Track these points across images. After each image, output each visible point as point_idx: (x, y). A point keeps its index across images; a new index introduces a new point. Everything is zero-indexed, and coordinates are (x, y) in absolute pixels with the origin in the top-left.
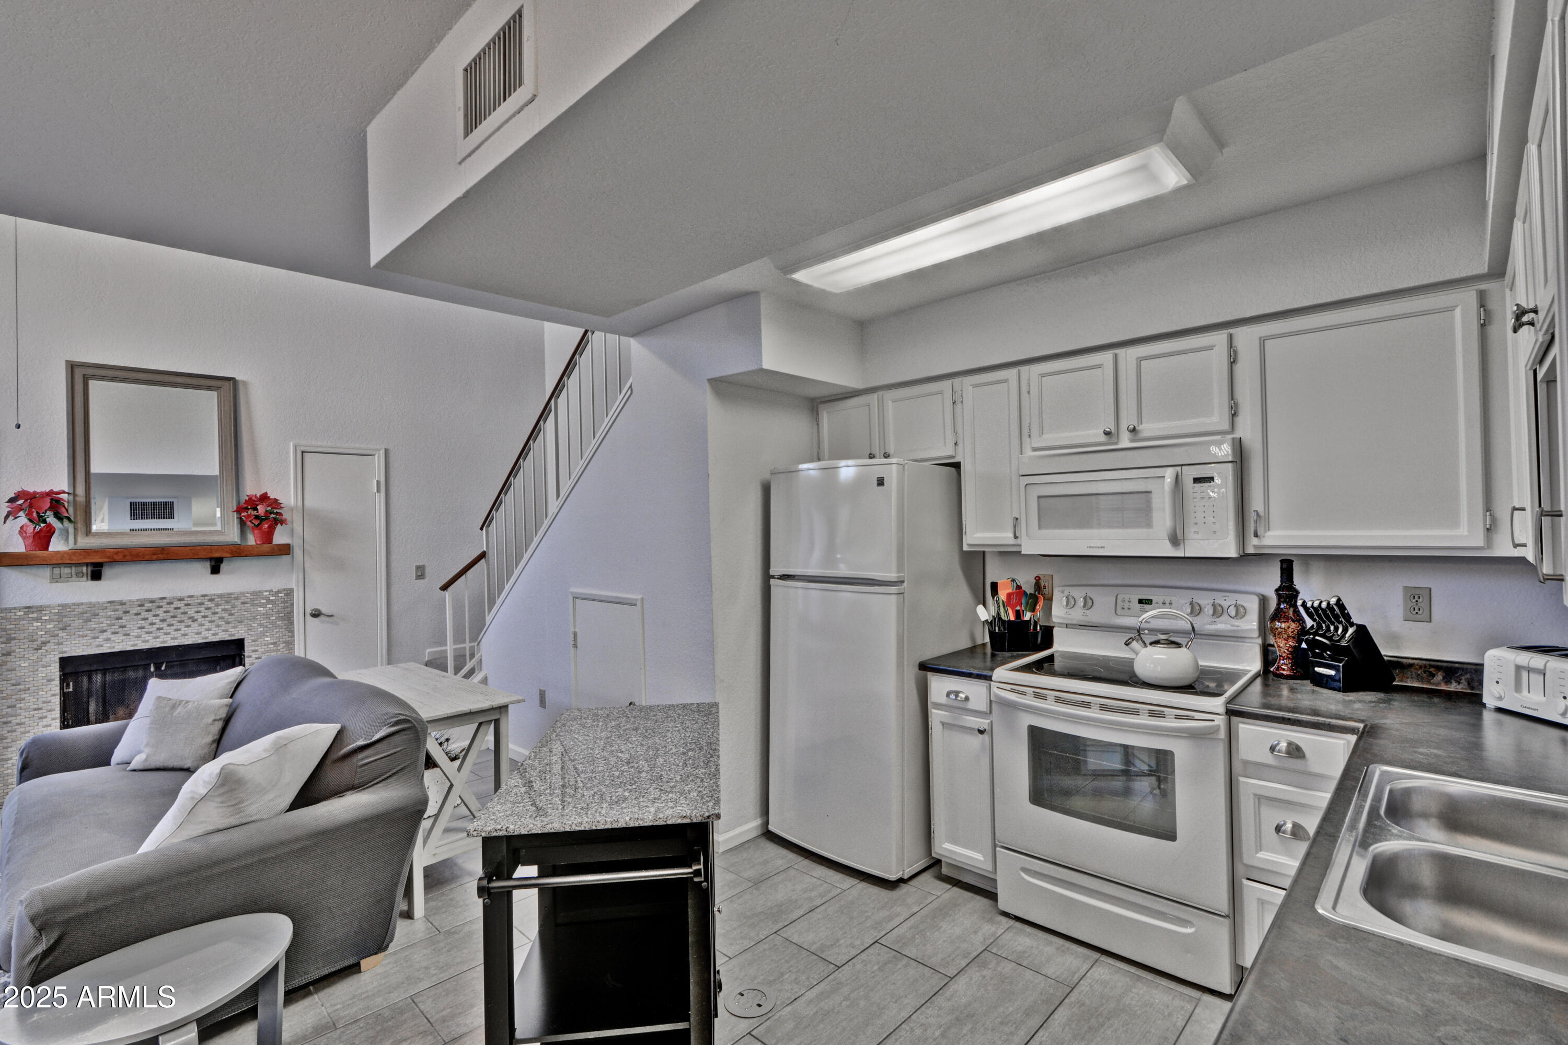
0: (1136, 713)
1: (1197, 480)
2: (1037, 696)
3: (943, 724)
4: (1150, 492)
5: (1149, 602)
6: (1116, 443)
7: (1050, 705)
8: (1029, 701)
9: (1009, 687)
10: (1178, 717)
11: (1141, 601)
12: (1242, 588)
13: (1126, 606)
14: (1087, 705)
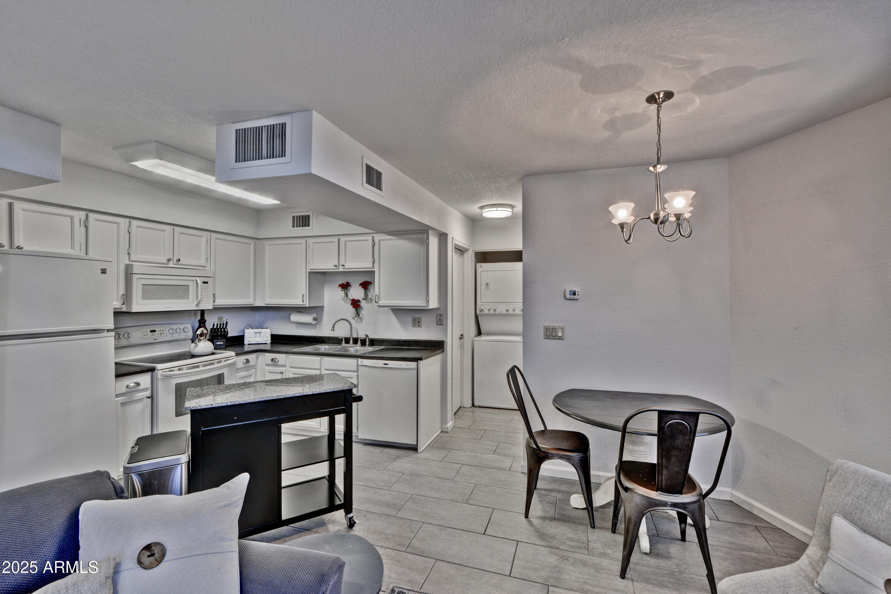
0: (213, 364)
1: (204, 283)
2: (179, 370)
3: (121, 404)
4: (188, 286)
5: (155, 331)
6: (168, 264)
7: (185, 371)
8: (177, 372)
9: (167, 370)
10: (225, 361)
11: (151, 331)
12: (184, 322)
13: (145, 334)
14: (198, 367)
